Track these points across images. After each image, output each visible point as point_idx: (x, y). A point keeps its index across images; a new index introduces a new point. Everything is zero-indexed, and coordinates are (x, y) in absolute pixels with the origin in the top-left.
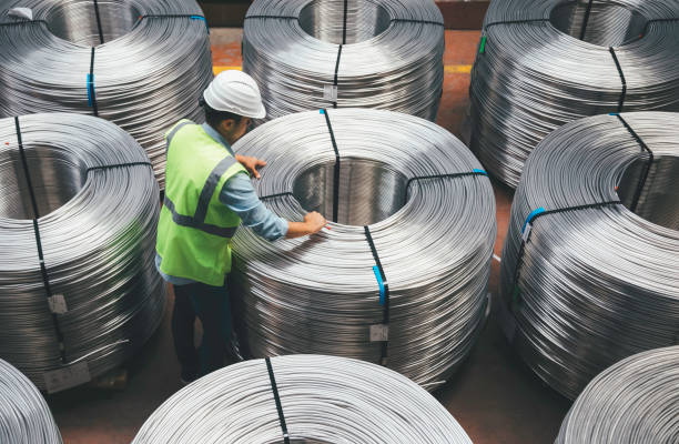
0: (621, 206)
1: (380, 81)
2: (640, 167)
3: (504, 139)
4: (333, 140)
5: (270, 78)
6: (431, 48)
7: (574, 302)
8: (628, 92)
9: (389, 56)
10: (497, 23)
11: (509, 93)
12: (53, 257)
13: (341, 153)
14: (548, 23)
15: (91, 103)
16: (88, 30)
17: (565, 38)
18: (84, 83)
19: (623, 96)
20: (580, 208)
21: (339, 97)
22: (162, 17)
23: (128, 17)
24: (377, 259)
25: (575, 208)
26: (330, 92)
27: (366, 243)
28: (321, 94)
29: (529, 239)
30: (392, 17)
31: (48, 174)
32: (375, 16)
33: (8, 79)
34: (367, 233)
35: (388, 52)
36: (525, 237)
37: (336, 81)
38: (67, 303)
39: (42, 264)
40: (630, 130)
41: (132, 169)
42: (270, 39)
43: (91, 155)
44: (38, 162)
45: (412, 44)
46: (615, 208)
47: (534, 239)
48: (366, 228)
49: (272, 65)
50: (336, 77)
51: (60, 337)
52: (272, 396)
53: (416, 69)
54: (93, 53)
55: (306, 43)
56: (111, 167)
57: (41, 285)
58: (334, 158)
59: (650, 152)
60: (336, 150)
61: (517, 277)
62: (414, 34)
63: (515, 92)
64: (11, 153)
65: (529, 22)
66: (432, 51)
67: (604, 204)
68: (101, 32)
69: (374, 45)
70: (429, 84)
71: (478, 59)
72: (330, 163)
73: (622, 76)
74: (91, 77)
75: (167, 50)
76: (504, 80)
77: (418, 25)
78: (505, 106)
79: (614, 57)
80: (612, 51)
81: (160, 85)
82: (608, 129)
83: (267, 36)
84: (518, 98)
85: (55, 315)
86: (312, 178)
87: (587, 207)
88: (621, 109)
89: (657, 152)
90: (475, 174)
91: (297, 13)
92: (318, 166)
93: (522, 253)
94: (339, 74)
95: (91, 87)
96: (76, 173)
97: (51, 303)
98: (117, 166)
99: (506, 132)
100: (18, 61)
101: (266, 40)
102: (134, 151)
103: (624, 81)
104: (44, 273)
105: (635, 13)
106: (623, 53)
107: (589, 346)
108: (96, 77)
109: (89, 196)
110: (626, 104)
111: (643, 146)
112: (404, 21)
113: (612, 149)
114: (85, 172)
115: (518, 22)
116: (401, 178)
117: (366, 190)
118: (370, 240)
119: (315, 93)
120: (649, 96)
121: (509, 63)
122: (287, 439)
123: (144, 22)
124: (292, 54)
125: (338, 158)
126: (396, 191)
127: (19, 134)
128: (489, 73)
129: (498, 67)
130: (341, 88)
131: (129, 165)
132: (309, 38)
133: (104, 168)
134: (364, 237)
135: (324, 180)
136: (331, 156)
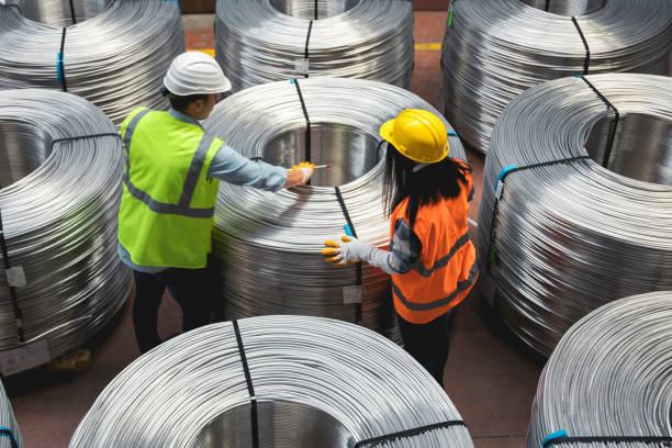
0: (590, 161)
1: (351, 53)
2: (608, 125)
3: (477, 108)
4: (304, 107)
5: (243, 54)
6: (400, 21)
7: (552, 258)
8: (592, 57)
9: (359, 29)
11: (480, 63)
12: (14, 227)
13: (312, 119)
15: (61, 80)
16: (61, 14)
17: (529, 10)
18: (55, 60)
19: (587, 61)
20: (550, 164)
21: (311, 68)
24: (348, 218)
25: (545, 164)
26: (302, 65)
27: (338, 203)
28: (293, 67)
29: (502, 197)
34: (338, 193)
35: (358, 26)
36: (498, 196)
37: (306, 54)
38: (26, 275)
39: (2, 235)
40: (595, 90)
41: (99, 140)
42: (242, 17)
43: (58, 128)
44: (3, 136)
45: (381, 18)
46: (585, 163)
47: (507, 195)
48: (337, 189)
49: (244, 41)
50: (307, 50)
51: (18, 313)
52: (239, 358)
53: (386, 41)
54: (64, 34)
55: (276, 20)
56: (77, 139)
58: (305, 124)
59: (615, 110)
60: (307, 117)
61: (493, 237)
62: (383, 9)
63: (485, 61)
66: (402, 24)
67: (573, 159)
68: (73, 16)
69: (344, 19)
70: (399, 56)
71: (447, 33)
72: (302, 129)
73: (585, 43)
74: (61, 56)
75: (139, 29)
76: (474, 51)
78: (476, 76)
79: (577, 25)
80: (574, 20)
81: (131, 62)
82: (574, 91)
83: (239, 14)
84: (488, 66)
85: (13, 289)
86: (283, 145)
87: (556, 162)
88: (586, 72)
89: (623, 109)
92: (289, 133)
93: (496, 212)
94: (310, 47)
95: (61, 65)
96: (41, 146)
97: (9, 276)
98: (84, 138)
99: (478, 101)
101: (238, 19)
102: (101, 123)
103: (587, 47)
104: (3, 244)
106: (585, 22)
107: (570, 303)
108: (66, 55)
109: (53, 168)
111: (609, 105)
113: (578, 109)
114: (50, 144)
116: (372, 141)
118: (341, 200)
119: (287, 66)
120: (613, 60)
121: (477, 34)
122: (254, 402)
123: (117, 4)
124: (263, 30)
125: (309, 124)
126: (367, 154)
128: (458, 45)
129: (467, 39)
130: (312, 60)
131: (97, 136)
132: (281, 15)
133: (70, 140)
134: (335, 197)
135: (295, 146)
136: (303, 122)
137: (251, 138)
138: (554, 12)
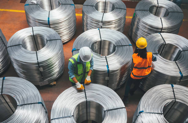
0: (158, 54)
1: (112, 22)
2: (163, 45)
4: (100, 36)
6: (123, 15)
10: (138, 10)
12: (40, 60)
13: (102, 39)
14: (148, 11)
15: (48, 24)
17: (151, 15)
18: (47, 20)
19: (162, 29)
21: (103, 25)
22: (65, 4)
23: (58, 4)
24: (107, 63)
26: (101, 24)
27: (106, 60)
28: (99, 24)
30: (115, 7)
31: (39, 40)
32: (112, 6)
33: (30, 17)
34: (106, 58)
37: (102, 22)
38: (43, 69)
39: (38, 61)
40: (162, 37)
41: (57, 40)
43: (48, 37)
44: (37, 38)
45: (119, 14)
48: (106, 57)
49: (88, 17)
53: (120, 19)
54: (49, 13)
56: (52, 40)
57: (37, 66)
59: (165, 42)
62: (120, 11)
64: (31, 36)
65: (144, 10)
66: (124, 16)
67: (155, 54)
71: (133, 18)
72: (99, 41)
73: (162, 25)
74: (49, 18)
75: (66, 12)
76: (138, 23)
77: (121, 9)
78: (138, 29)
79: (161, 20)
80: (161, 18)
82: (158, 37)
83: (88, 10)
84: (140, 27)
86: (95, 45)
88: (161, 32)
89: (167, 42)
90: (129, 45)
91: (94, 5)
92: (97, 42)
94: (103, 20)
95: (49, 21)
96: (45, 41)
97: (40, 69)
98: (54, 40)
100: (33, 14)
101: (87, 11)
102: (57, 36)
103: (162, 26)
104: (38, 63)
105: (167, 10)
106: (163, 19)
108: (50, 18)
110: (162, 30)
111: (164, 41)
112: (118, 8)
113: (158, 41)
114: (47, 41)
115: (142, 10)
116: (114, 45)
117: (107, 47)
118: (106, 59)
119: (97, 24)
121: (139, 20)
123: (61, 5)
126: (113, 48)
127: (33, 31)
128: (135, 21)
129: (137, 20)
131: (56, 40)
132: (97, 11)
133: (51, 40)
134: (105, 59)
135: (98, 44)
136: (100, 40)
137: (89, 42)
138: (157, 16)
